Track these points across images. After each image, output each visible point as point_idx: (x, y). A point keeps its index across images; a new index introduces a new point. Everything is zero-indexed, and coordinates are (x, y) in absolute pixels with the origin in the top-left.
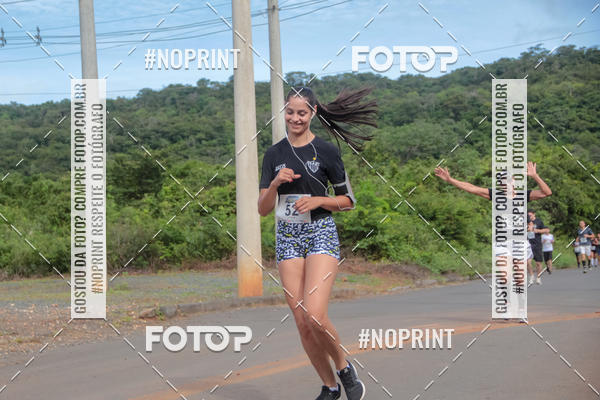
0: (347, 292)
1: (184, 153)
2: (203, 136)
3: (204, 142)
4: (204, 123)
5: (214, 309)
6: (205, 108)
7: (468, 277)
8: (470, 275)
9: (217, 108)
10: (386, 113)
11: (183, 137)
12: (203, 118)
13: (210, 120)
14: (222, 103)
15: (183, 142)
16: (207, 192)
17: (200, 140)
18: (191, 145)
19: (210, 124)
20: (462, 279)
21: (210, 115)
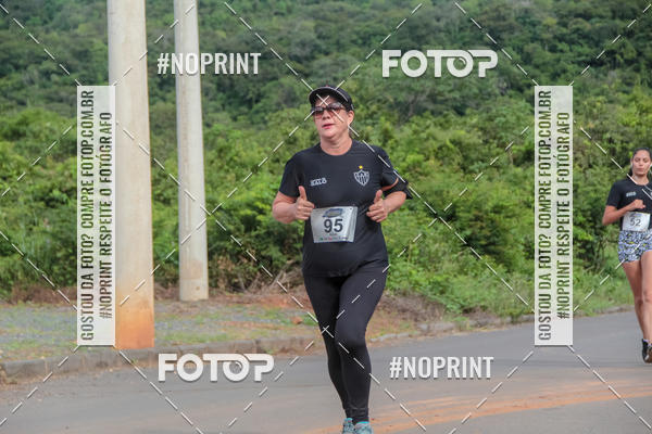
0: (302, 342)
1: (19, 95)
2: (53, 67)
3: (55, 77)
4: (55, 44)
5: (66, 372)
6: (58, 16)
7: (509, 319)
8: (511, 314)
9: (80, 17)
10: (375, 35)
11: (17, 68)
12: (54, 35)
13: (66, 37)
14: (87, 8)
15: (16, 77)
16: (60, 166)
17: (47, 74)
18: (32, 82)
19: (66, 46)
20: (498, 321)
21: (66, 28)
